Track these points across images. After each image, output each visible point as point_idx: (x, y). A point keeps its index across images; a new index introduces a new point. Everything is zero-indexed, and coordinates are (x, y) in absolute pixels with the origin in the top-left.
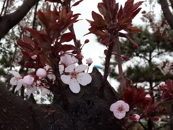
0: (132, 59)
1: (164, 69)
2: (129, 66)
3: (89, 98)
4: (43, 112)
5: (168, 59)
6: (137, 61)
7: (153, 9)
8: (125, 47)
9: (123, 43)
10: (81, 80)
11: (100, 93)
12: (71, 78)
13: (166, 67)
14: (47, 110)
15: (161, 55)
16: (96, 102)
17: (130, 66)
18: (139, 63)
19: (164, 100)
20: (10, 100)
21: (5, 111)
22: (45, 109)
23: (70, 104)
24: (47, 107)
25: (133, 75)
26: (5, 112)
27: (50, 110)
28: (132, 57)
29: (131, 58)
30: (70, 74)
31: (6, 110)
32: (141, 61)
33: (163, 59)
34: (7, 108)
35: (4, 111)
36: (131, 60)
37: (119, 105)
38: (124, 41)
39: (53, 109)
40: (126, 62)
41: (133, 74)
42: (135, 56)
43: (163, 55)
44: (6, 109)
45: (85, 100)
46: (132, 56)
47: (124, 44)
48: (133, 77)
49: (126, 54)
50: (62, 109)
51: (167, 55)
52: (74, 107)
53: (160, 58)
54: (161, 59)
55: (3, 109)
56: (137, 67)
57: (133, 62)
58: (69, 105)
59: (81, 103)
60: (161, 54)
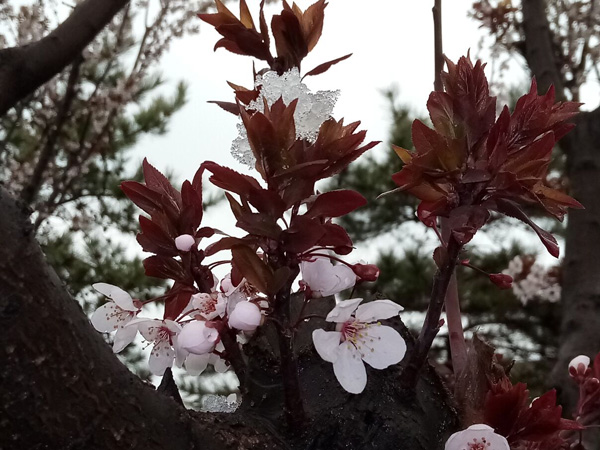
0: (397, 228)
1: (523, 283)
2: (386, 252)
3: (368, 404)
4: (223, 442)
5: (519, 241)
6: (413, 237)
7: (501, 76)
8: (377, 186)
9: (371, 170)
10: (372, 350)
11: (403, 387)
12: (341, 342)
13: (530, 277)
14: (236, 436)
15: (497, 226)
16: (389, 419)
17: (392, 252)
18: (420, 244)
19: (587, 418)
20: (132, 401)
21: (118, 439)
22: (229, 431)
23: (309, 420)
24: (232, 426)
25: (396, 285)
26: (119, 442)
27: (244, 437)
28: (400, 223)
29: (394, 225)
30: (339, 327)
31: (123, 436)
32: (428, 238)
33: (502, 240)
34: (126, 430)
35: (115, 438)
36: (394, 231)
37: (475, 440)
38: (375, 164)
39: (252, 434)
40: (376, 236)
41: (396, 281)
42: (409, 219)
43: (502, 226)
44: (122, 431)
45: (357, 411)
46: (401, 218)
47: (374, 173)
48: (395, 288)
49: (378, 209)
50: (277, 435)
51: (517, 225)
52: (322, 432)
53: (492, 236)
54: (496, 239)
55: (112, 430)
56: (411, 257)
57: (400, 240)
58: (305, 424)
59: (343, 421)
60: (497, 221)
